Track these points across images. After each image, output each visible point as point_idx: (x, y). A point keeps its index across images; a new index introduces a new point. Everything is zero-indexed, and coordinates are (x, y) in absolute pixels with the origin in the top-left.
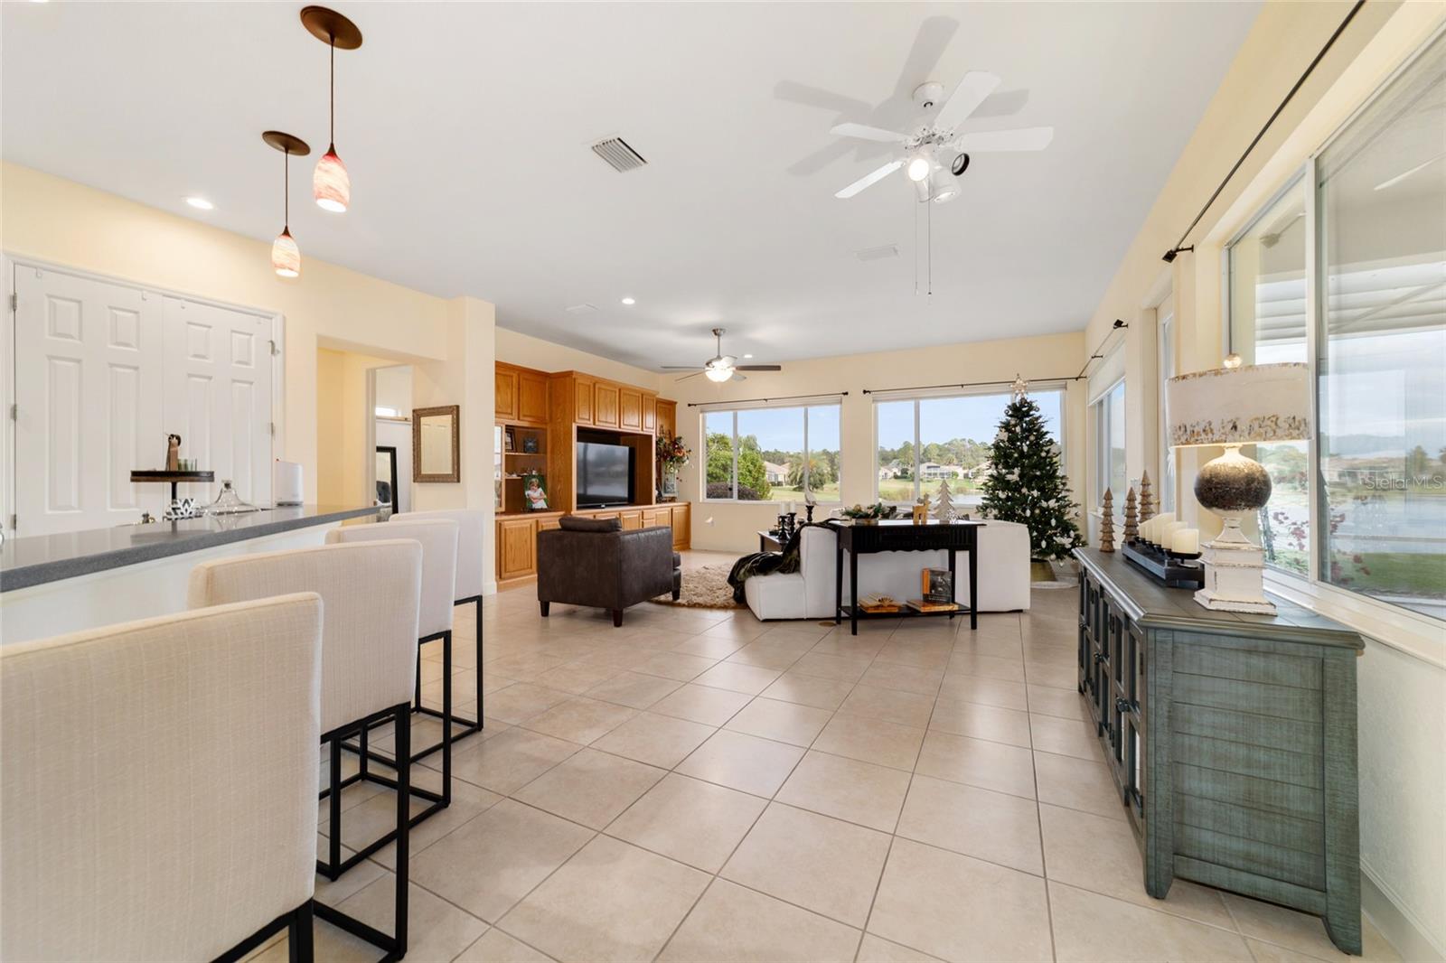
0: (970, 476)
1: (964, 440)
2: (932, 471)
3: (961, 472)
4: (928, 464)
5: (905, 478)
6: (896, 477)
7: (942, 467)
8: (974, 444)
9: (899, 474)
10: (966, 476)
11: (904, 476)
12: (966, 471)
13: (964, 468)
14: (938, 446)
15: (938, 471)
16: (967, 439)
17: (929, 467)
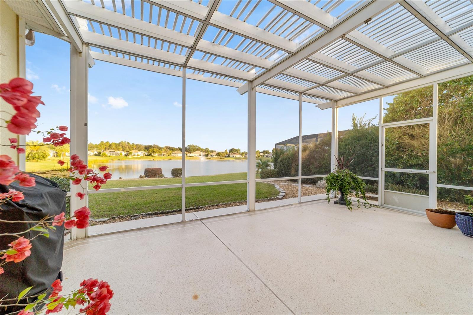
0: (127, 155)
1: (125, 142)
2: (112, 153)
3: (124, 153)
4: (110, 150)
5: (99, 155)
6: (96, 155)
7: (115, 151)
8: (129, 143)
9: (97, 154)
10: (126, 155)
11: (99, 154)
12: (126, 153)
13: (125, 152)
14: (115, 144)
15: (114, 153)
16: (127, 142)
17: (110, 151)
